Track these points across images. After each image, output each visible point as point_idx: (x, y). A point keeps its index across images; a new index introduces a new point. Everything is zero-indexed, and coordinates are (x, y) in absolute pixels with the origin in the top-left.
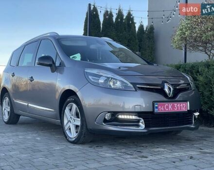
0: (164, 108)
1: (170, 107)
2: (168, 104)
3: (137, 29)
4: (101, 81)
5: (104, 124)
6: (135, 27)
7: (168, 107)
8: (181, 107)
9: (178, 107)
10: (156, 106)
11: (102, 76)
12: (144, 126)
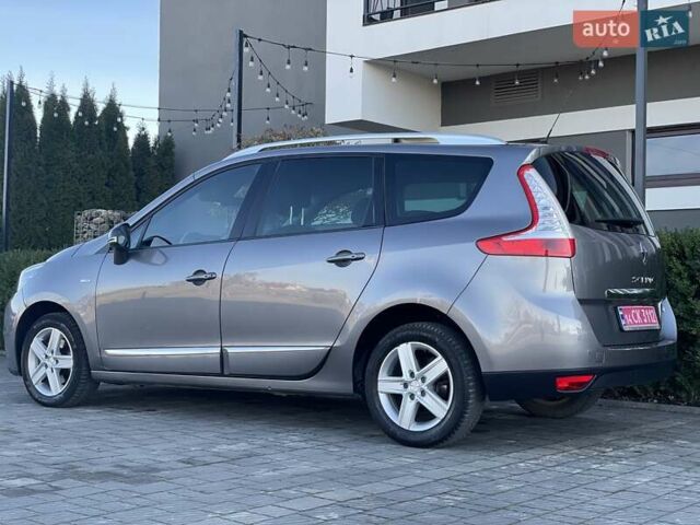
3: (131, 143)
6: (126, 139)
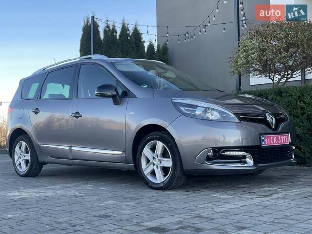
0: (270, 141)
1: (275, 140)
2: (273, 136)
3: (146, 49)
4: (198, 112)
5: (207, 163)
6: (144, 47)
7: (273, 139)
8: (283, 139)
9: (281, 139)
10: (263, 139)
11: (198, 106)
12: (252, 162)
